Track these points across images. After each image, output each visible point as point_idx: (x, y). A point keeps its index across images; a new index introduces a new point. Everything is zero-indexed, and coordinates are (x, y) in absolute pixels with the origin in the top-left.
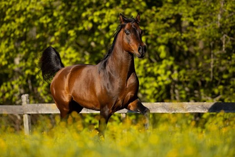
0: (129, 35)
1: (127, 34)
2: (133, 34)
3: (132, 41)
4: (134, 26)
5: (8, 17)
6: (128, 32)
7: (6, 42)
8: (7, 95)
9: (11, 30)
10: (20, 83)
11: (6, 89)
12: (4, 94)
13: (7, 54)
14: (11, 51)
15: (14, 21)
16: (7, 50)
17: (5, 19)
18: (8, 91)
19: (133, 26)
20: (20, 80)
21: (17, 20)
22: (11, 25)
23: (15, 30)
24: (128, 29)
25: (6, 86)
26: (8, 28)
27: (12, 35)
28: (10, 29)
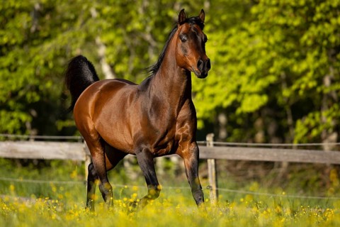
0: (186, 43)
1: (184, 41)
2: (191, 41)
3: (189, 51)
4: (195, 29)
5: (318, 16)
6: (184, 37)
7: (316, 53)
8: (315, 133)
9: (324, 34)
10: (334, 114)
11: (313, 123)
12: (310, 131)
13: (316, 71)
14: (323, 66)
15: (328, 21)
16: (317, 65)
17: (315, 19)
18: (317, 126)
19: (193, 30)
20: (334, 110)
21: (333, 21)
22: (324, 28)
23: (329, 35)
24: (184, 34)
25: (314, 118)
26: (319, 33)
27: (325, 43)
28: (321, 34)
